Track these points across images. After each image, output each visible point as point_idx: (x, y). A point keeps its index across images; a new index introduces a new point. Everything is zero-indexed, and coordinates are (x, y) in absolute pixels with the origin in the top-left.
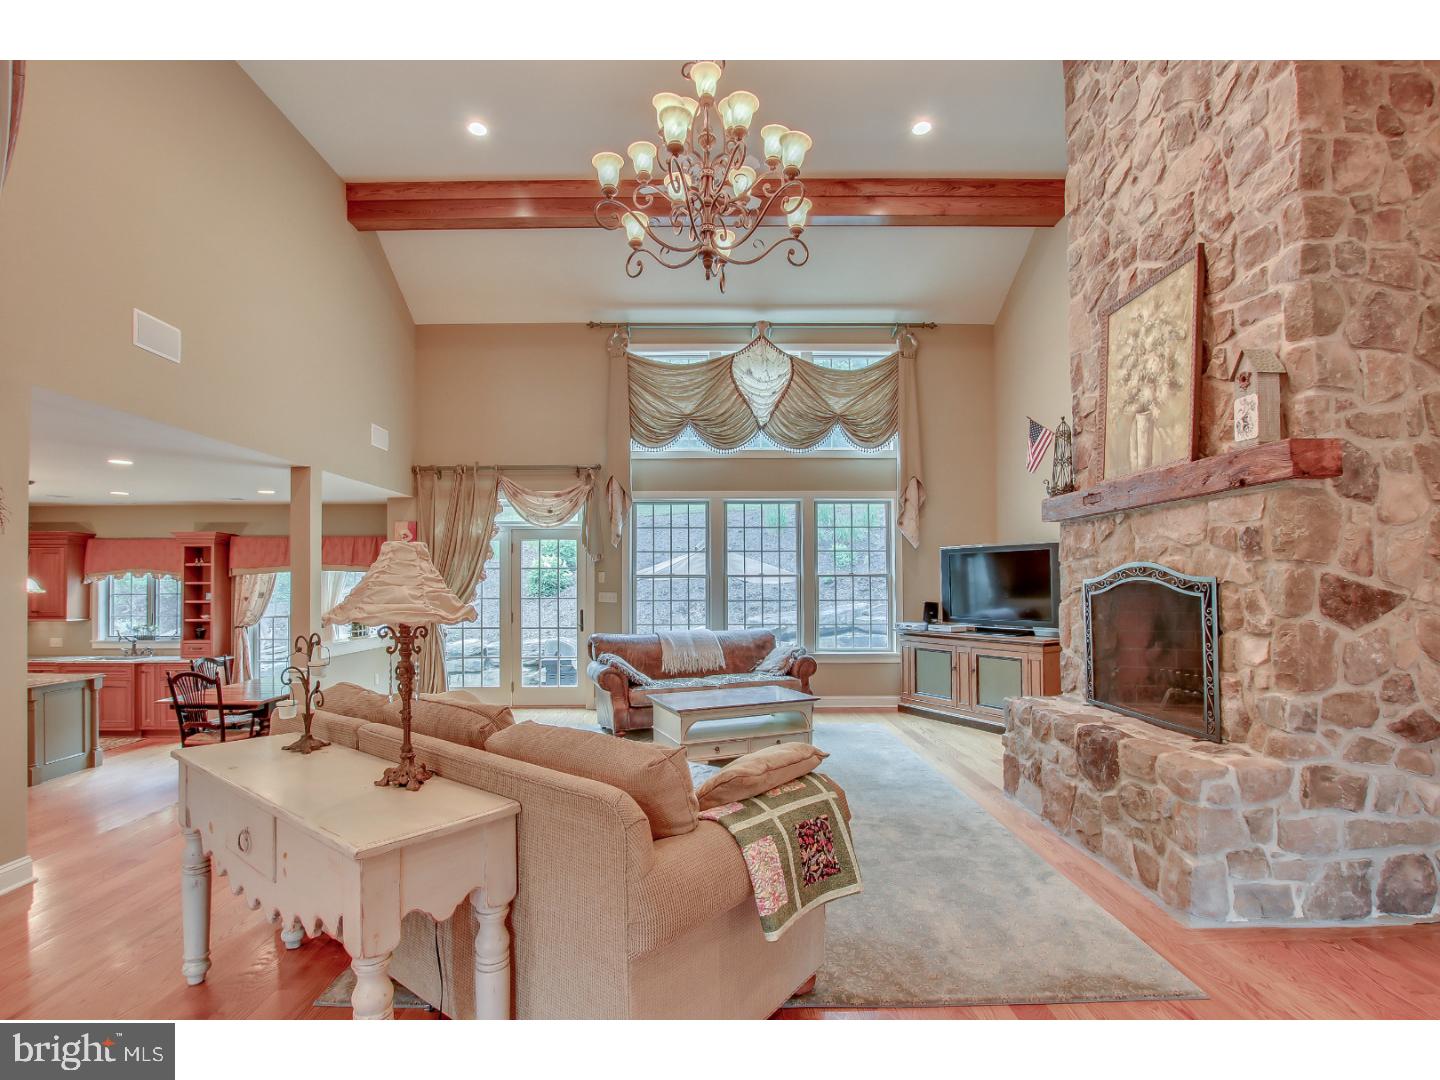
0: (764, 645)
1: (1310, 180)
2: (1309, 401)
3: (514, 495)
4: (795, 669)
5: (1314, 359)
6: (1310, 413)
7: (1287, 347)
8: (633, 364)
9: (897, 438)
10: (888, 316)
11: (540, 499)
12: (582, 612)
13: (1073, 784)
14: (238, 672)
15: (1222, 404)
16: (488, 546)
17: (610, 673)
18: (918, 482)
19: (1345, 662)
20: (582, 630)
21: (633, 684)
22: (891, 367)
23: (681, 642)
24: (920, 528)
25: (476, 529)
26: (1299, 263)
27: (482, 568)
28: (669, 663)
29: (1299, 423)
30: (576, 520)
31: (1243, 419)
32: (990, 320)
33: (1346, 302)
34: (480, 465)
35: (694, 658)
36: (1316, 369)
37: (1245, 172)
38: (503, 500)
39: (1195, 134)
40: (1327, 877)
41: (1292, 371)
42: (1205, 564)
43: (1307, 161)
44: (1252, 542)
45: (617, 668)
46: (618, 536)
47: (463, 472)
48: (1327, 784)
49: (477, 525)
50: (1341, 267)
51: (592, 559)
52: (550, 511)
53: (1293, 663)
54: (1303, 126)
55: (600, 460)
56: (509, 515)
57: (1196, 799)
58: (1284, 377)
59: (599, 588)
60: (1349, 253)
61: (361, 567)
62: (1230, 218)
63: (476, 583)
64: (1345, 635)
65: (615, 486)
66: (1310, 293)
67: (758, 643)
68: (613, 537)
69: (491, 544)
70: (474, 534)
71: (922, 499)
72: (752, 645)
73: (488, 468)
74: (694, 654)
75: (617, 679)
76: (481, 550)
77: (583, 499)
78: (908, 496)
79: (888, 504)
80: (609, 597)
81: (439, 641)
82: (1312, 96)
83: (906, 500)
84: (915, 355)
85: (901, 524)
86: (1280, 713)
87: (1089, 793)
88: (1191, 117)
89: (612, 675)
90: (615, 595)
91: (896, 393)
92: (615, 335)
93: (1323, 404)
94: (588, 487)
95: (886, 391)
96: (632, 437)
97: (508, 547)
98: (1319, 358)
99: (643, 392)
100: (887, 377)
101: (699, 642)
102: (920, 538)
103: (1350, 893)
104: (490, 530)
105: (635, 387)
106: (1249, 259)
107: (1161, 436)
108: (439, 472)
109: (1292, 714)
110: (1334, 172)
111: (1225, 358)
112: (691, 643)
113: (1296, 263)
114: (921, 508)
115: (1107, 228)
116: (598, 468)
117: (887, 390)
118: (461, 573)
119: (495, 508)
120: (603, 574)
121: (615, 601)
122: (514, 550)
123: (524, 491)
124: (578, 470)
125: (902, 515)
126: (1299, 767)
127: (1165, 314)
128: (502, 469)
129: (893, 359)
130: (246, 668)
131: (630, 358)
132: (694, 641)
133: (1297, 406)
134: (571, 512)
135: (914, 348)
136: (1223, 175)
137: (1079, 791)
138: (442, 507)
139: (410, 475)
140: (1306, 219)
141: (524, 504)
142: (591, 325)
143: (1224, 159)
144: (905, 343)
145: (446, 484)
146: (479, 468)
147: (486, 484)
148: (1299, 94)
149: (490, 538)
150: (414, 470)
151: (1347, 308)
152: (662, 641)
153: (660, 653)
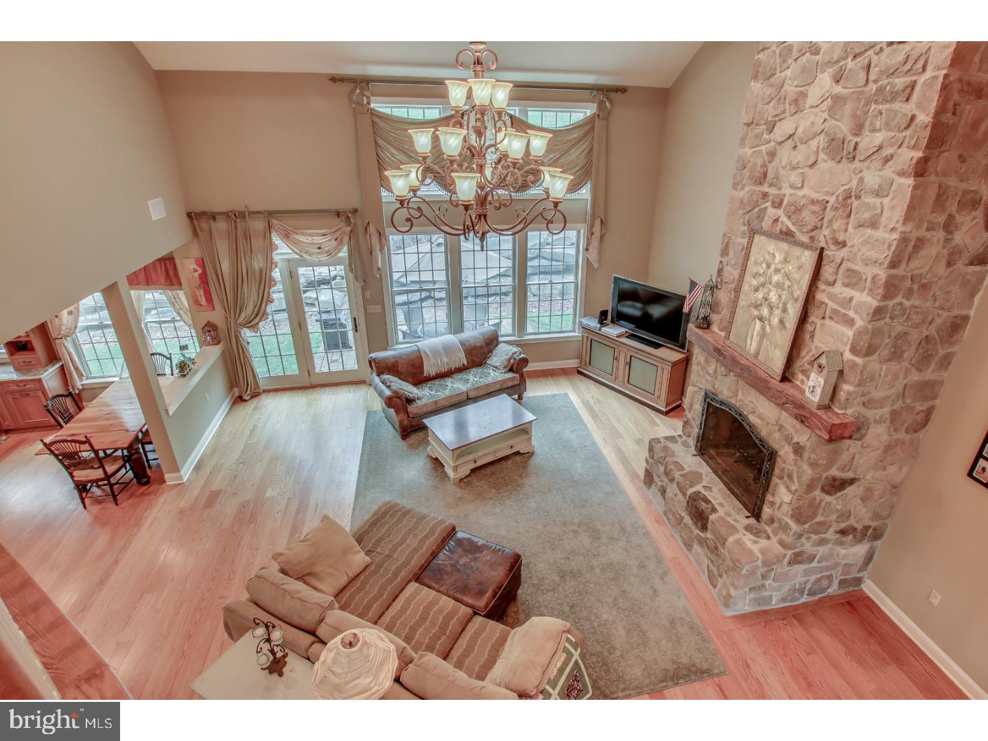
0: (491, 342)
1: (893, 265)
2: (849, 393)
3: (286, 236)
4: (515, 367)
5: (859, 372)
6: (847, 399)
7: (848, 355)
8: (376, 119)
9: (589, 185)
10: (589, 79)
11: (310, 238)
12: (355, 319)
13: (682, 515)
14: (71, 374)
15: (806, 351)
16: (271, 277)
17: (394, 397)
18: (601, 220)
19: (824, 509)
20: (356, 331)
21: (410, 401)
22: (588, 126)
23: (436, 352)
24: (600, 253)
25: (258, 264)
26: (870, 315)
27: (269, 293)
28: (429, 369)
29: (840, 403)
30: (344, 253)
31: (813, 387)
32: (667, 84)
33: (887, 335)
34: (251, 210)
35: (445, 363)
36: (858, 378)
37: (862, 224)
38: (277, 240)
39: (842, 158)
40: (789, 590)
41: (846, 371)
42: (772, 437)
43: (897, 253)
44: (798, 450)
45: (397, 394)
46: (379, 269)
47: (236, 216)
48: (800, 558)
49: (258, 260)
50: (892, 318)
51: (359, 285)
52: (320, 248)
53: (800, 514)
54: (903, 229)
55: (357, 205)
56: (283, 250)
57: (742, 570)
58: (841, 372)
59: (366, 303)
60: (898, 311)
61: (157, 286)
62: (844, 244)
63: (266, 305)
64: (828, 498)
65: (372, 229)
66: (870, 335)
67: (487, 341)
68: (375, 269)
69: (273, 275)
70: (257, 268)
71: (603, 232)
72: (484, 344)
73: (259, 212)
74: (445, 360)
75: (398, 401)
76: (265, 282)
77: (346, 239)
78: (593, 231)
79: (579, 232)
80: (375, 309)
81: (244, 349)
82: (915, 208)
83: (592, 234)
84: (607, 118)
85: (587, 250)
86: (789, 531)
87: (690, 525)
88: (843, 143)
89: (394, 399)
90: (380, 307)
91: (591, 150)
92: (358, 91)
93: (855, 396)
94: (349, 229)
95: (584, 147)
96: (382, 186)
97: (287, 274)
98: (862, 372)
99: (389, 147)
100: (586, 135)
101: (447, 349)
102: (600, 261)
103: (797, 594)
104: (271, 264)
105: (380, 141)
106: (846, 281)
107: (767, 347)
108: (213, 216)
109: (794, 534)
110: (909, 259)
111: (815, 328)
112: (442, 351)
113: (869, 314)
114: (602, 237)
115: (768, 164)
116: (355, 211)
117: (584, 145)
118: (252, 298)
119: (271, 247)
120: (369, 292)
121: (380, 311)
122: (292, 275)
123: (294, 233)
124: (338, 214)
125: (588, 245)
126: (790, 553)
127: (789, 270)
128: (270, 214)
129: (590, 121)
130: (77, 369)
131: (373, 113)
132: (444, 349)
133: (842, 393)
134: (338, 249)
135: (608, 110)
136: (849, 209)
137: (684, 520)
138: (223, 248)
139: (186, 220)
140: (884, 291)
141: (296, 243)
142: (334, 79)
143: (853, 198)
144: (601, 106)
145: (221, 225)
146: (251, 213)
147: (258, 225)
148: (908, 206)
149: (271, 271)
150: (189, 215)
151: (886, 339)
152: (423, 354)
153: (422, 363)
